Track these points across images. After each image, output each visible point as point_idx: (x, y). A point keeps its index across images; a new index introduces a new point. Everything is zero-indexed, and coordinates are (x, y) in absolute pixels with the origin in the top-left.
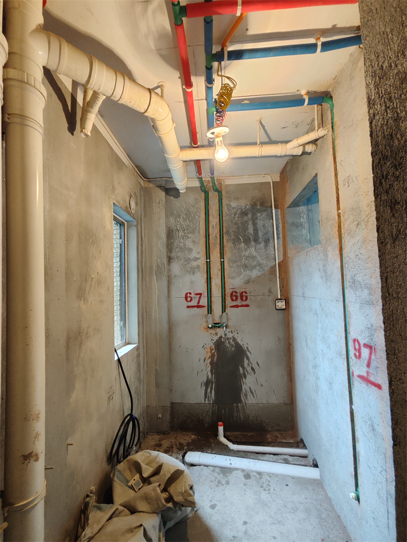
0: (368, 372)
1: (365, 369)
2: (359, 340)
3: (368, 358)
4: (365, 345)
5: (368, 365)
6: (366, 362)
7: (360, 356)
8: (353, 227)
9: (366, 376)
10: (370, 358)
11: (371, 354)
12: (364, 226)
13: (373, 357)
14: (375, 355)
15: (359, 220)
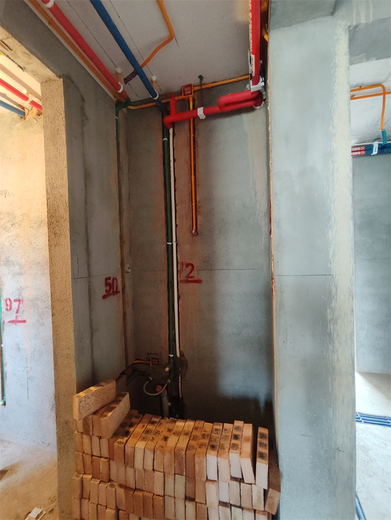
0: (16, 317)
1: (15, 315)
2: (10, 298)
3: (17, 307)
4: (15, 300)
5: (17, 312)
6: (15, 310)
7: (10, 309)
8: (9, 225)
9: (15, 319)
10: (19, 307)
11: (19, 304)
12: (17, 227)
13: (21, 305)
14: (22, 304)
15: (14, 222)
